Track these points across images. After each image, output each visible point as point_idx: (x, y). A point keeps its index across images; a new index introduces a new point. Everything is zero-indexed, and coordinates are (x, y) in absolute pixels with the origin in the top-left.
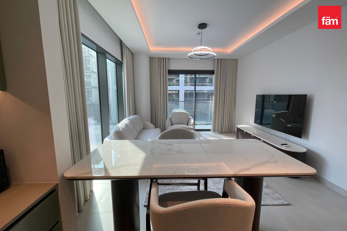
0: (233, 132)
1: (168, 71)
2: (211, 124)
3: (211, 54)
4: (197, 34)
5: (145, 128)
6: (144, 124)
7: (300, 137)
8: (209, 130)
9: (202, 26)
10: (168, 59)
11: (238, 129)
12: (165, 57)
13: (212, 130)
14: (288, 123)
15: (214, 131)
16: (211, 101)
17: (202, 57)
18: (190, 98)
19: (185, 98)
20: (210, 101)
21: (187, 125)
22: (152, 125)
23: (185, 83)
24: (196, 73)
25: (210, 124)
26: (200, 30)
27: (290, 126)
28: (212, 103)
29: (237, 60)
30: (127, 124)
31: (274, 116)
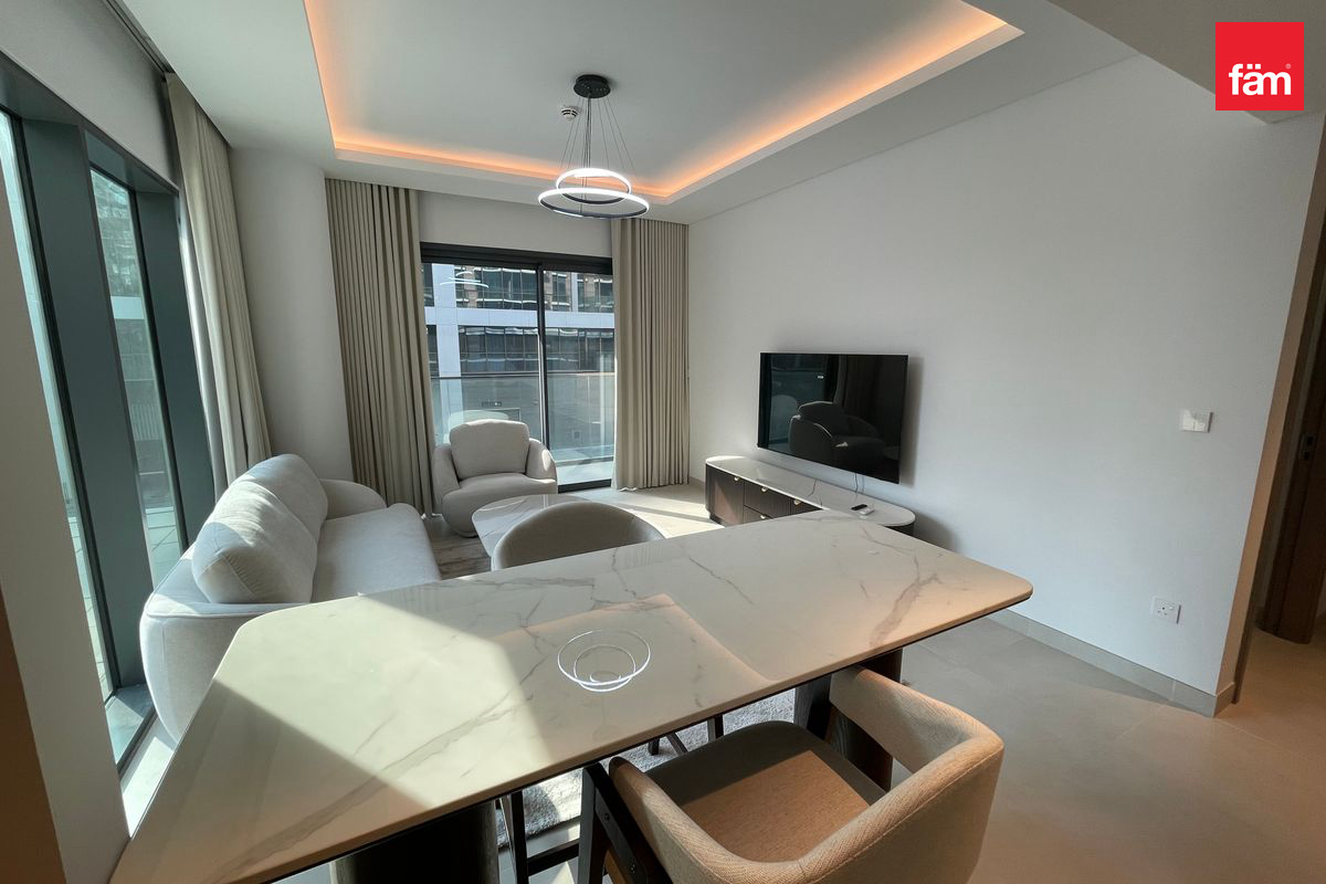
0: (686, 481)
1: (422, 249)
2: (611, 459)
3: (628, 200)
4: (566, 112)
5: (337, 510)
6: (328, 490)
7: (895, 480)
8: (605, 484)
9: (593, 86)
10: (419, 193)
11: (710, 470)
12: (402, 185)
13: (614, 484)
14: (839, 433)
15: (623, 484)
16: (607, 374)
17: (587, 208)
18: (484, 356)
19: (462, 357)
20: (602, 374)
21: (525, 474)
22: (367, 493)
23: (458, 297)
24: (540, 264)
25: (605, 460)
26: (581, 101)
27: (845, 444)
28: (606, 382)
29: (685, 227)
30: (264, 506)
31: (798, 417)
